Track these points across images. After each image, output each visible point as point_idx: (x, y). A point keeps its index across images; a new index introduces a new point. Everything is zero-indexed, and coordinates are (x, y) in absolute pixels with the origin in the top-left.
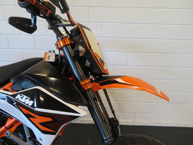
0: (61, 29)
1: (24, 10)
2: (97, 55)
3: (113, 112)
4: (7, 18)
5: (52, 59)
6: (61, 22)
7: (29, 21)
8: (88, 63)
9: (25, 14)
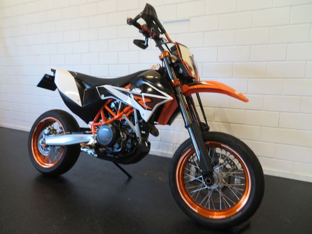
0: (164, 46)
1: (142, 34)
2: (187, 63)
3: (205, 118)
4: (133, 41)
5: (157, 68)
6: (163, 41)
7: (144, 42)
8: (181, 71)
9: (143, 38)
